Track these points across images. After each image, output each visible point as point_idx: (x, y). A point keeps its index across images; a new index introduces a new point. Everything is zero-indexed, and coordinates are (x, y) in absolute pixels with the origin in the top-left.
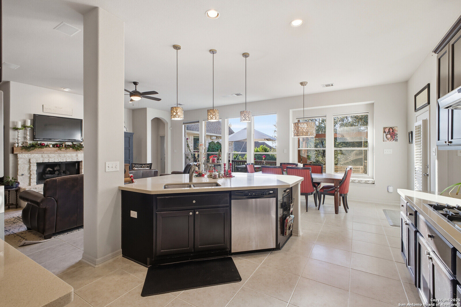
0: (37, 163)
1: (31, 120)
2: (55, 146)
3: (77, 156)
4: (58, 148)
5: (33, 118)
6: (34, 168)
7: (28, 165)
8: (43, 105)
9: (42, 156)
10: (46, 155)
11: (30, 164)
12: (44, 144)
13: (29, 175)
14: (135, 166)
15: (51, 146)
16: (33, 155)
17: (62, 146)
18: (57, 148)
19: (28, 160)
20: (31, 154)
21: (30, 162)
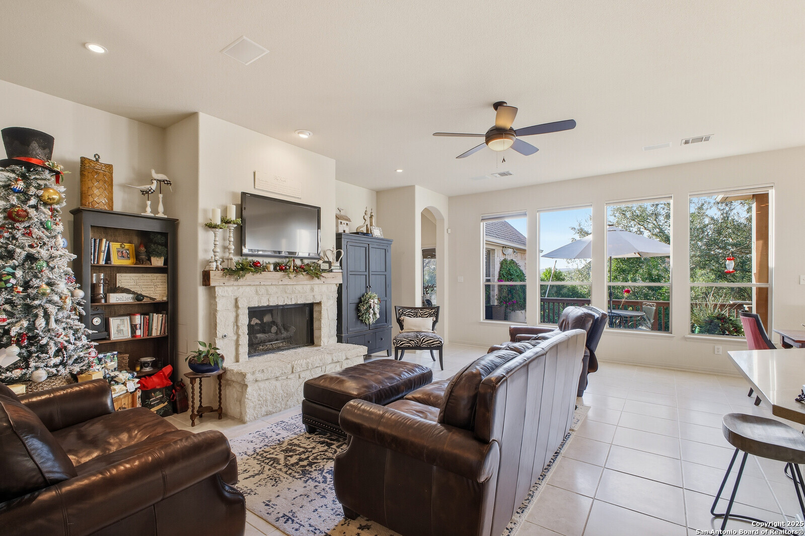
0: (249, 308)
1: (237, 205)
2: (278, 268)
3: (312, 290)
4: (283, 273)
5: (240, 203)
6: (244, 320)
7: (234, 314)
8: (254, 173)
9: (257, 291)
10: (262, 290)
11: (237, 311)
12: (259, 263)
13: (235, 338)
14: (403, 313)
15: (272, 267)
16: (241, 290)
17: (289, 269)
18: (281, 274)
19: (233, 302)
20: (238, 287)
21: (237, 307)
